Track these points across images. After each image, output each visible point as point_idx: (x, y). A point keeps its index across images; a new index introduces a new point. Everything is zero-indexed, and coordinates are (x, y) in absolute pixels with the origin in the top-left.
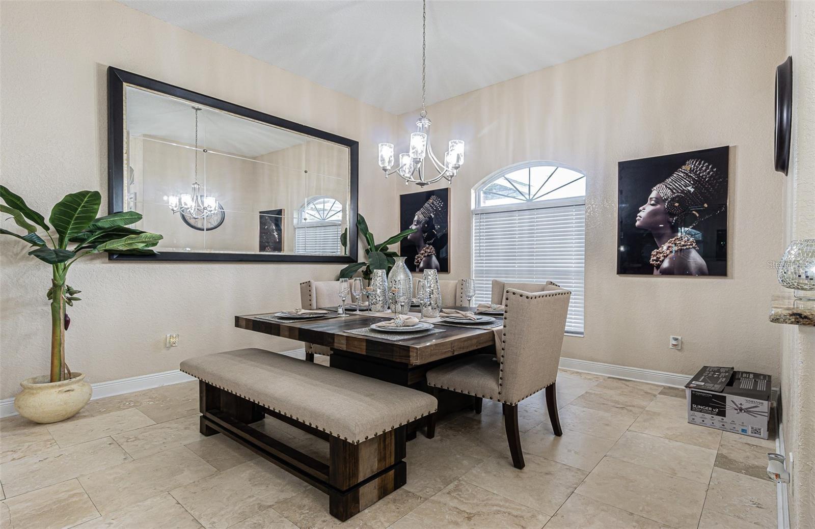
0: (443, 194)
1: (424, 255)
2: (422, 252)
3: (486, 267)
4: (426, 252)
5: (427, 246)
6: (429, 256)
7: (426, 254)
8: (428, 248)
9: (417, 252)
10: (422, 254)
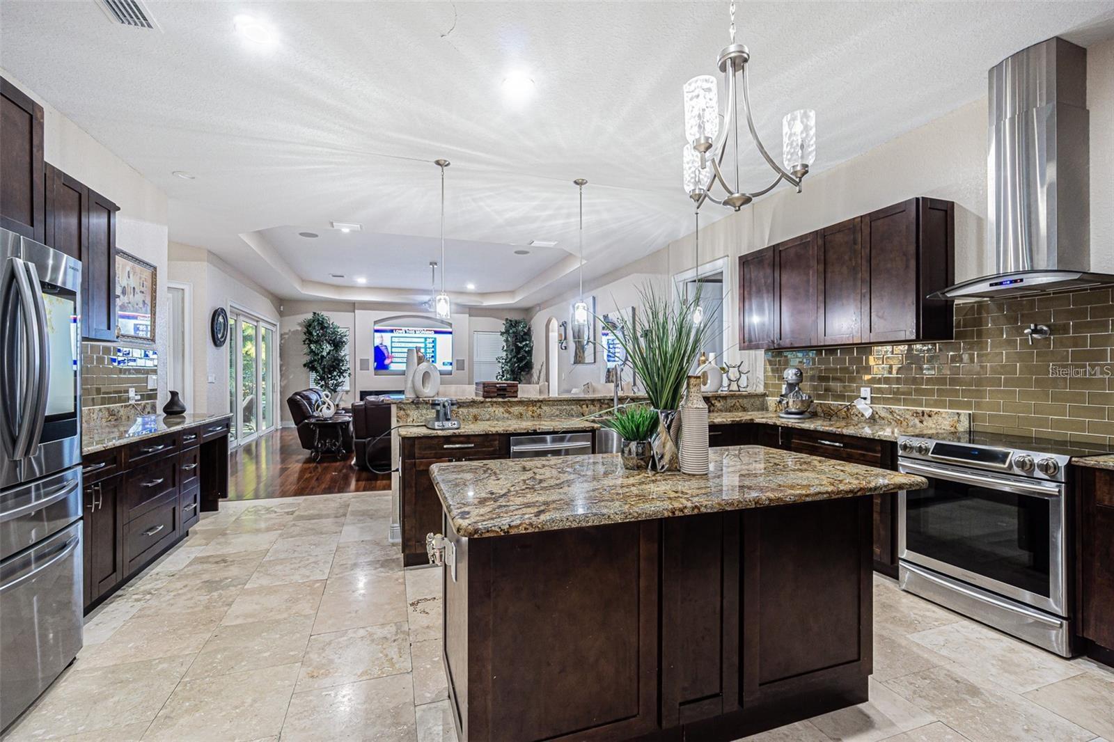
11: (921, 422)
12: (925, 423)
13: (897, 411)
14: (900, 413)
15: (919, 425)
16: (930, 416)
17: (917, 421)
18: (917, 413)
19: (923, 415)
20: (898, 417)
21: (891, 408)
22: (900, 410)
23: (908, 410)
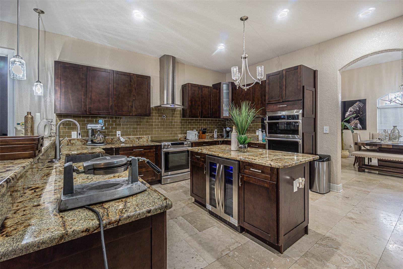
0: (364, 102)
1: (354, 123)
2: (353, 122)
3: (384, 128)
4: (354, 122)
5: (355, 120)
6: (356, 124)
7: (355, 123)
8: (356, 121)
9: (350, 122)
10: (353, 123)
11: (139, 140)
12: (140, 140)
13: (131, 138)
14: (132, 138)
15: (138, 141)
16: (141, 138)
17: (137, 140)
18: (137, 138)
19: (139, 138)
20: (132, 140)
21: (129, 137)
22: (132, 137)
23: (135, 137)
